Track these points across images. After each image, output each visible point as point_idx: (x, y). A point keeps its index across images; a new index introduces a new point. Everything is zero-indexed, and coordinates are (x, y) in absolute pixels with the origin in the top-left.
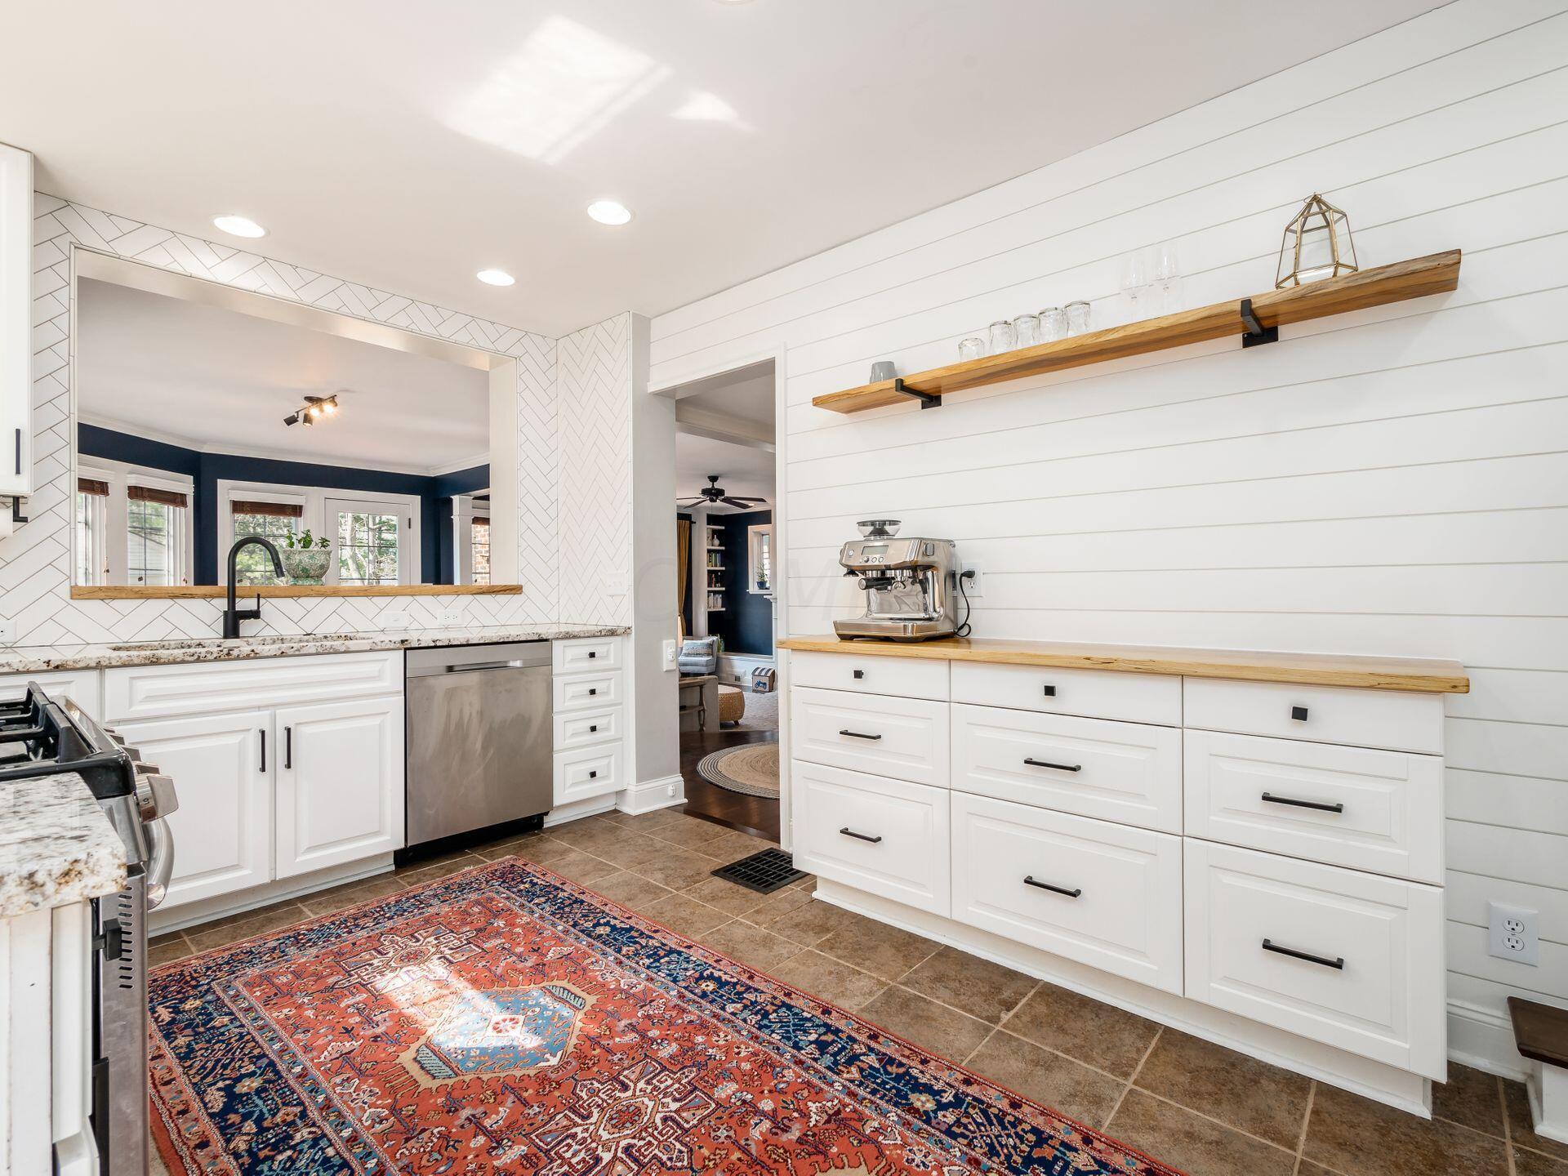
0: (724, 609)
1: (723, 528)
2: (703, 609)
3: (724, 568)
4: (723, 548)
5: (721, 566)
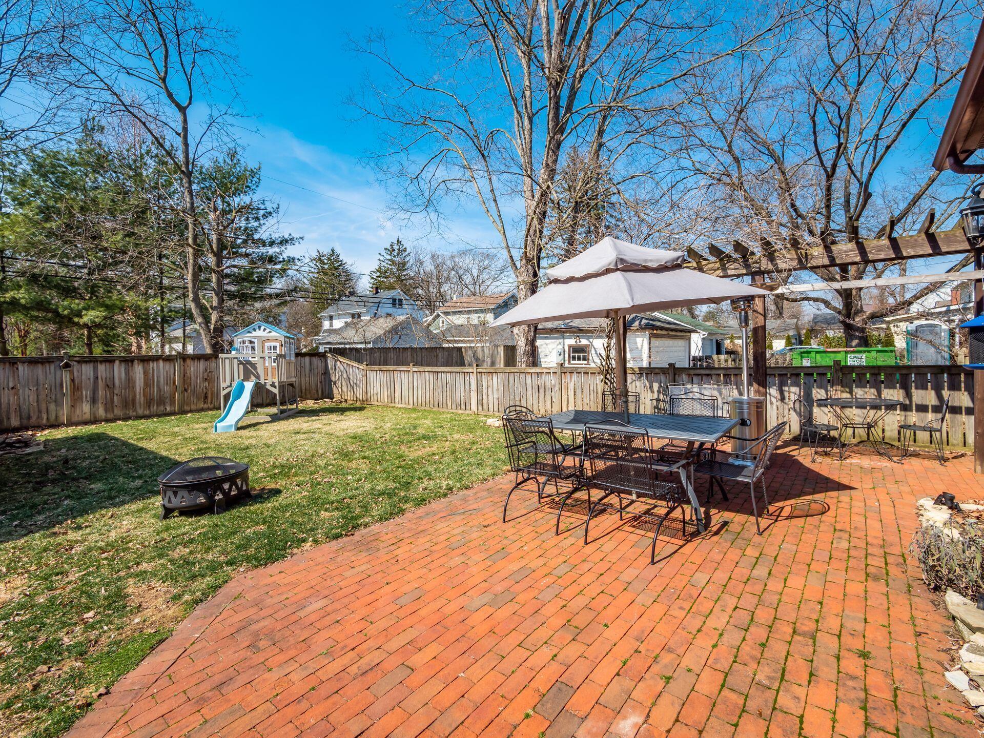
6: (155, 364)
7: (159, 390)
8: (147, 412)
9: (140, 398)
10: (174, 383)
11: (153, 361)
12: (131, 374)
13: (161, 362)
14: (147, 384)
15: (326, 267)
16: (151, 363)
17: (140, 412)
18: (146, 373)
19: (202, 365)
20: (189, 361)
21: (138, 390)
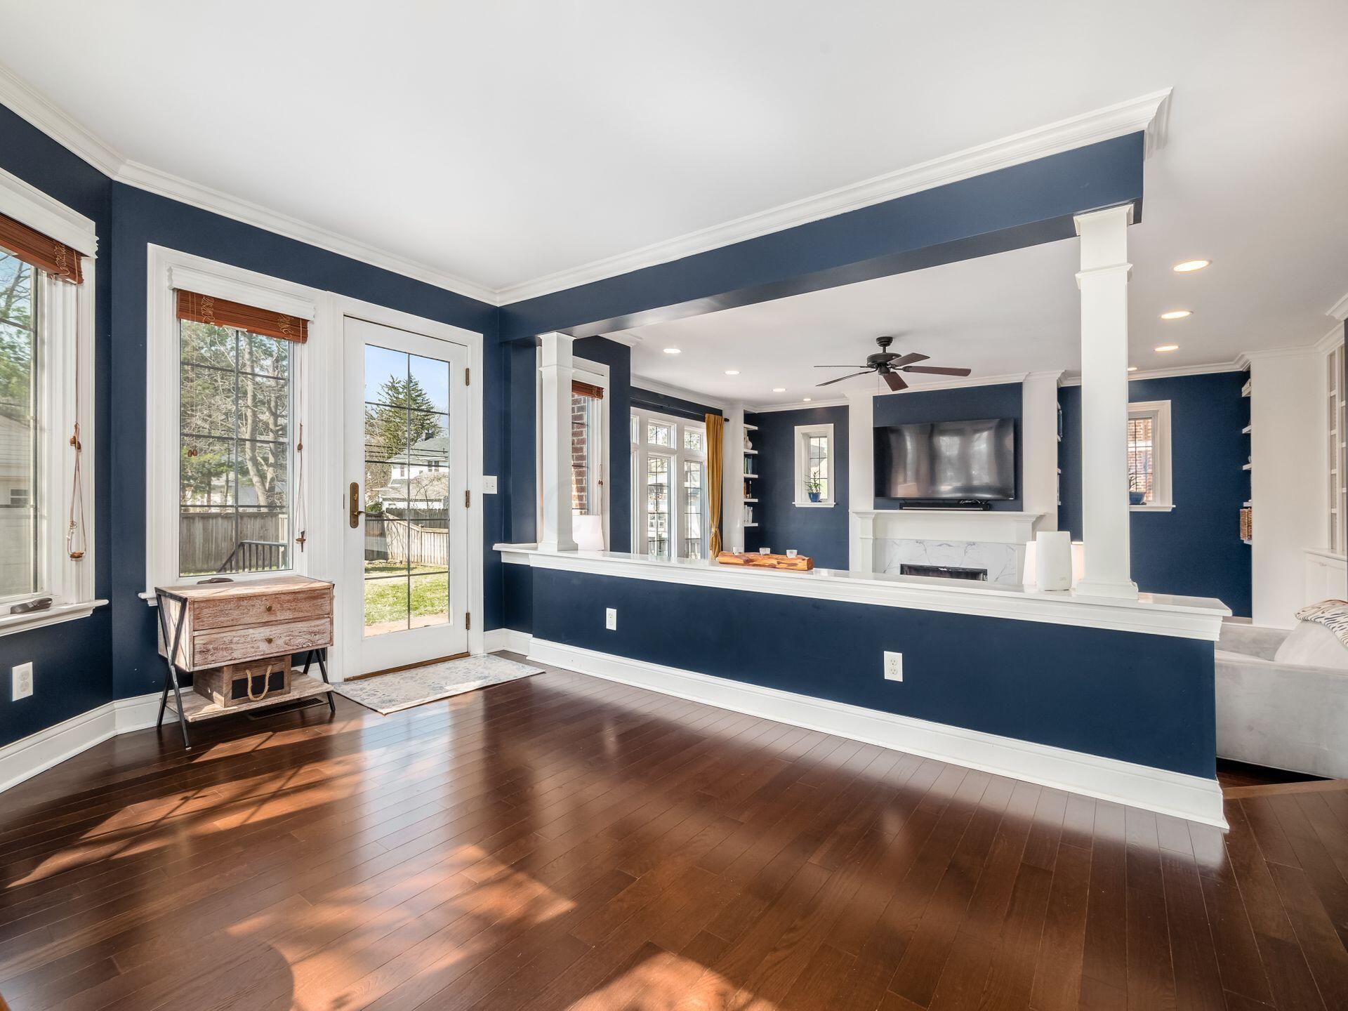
0: (756, 525)
1: (756, 428)
2: (738, 526)
3: (756, 476)
4: (756, 452)
5: (753, 473)
6: (214, 520)
7: (217, 546)
8: (205, 567)
9: (199, 553)
10: (231, 539)
11: (213, 518)
12: (192, 530)
13: (220, 520)
14: (206, 540)
15: (401, 396)
16: (211, 520)
17: (199, 566)
18: (205, 529)
19: (258, 522)
20: (245, 519)
21: (197, 546)
